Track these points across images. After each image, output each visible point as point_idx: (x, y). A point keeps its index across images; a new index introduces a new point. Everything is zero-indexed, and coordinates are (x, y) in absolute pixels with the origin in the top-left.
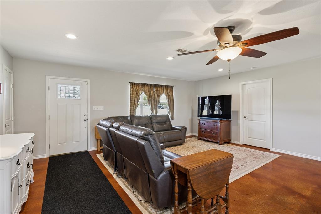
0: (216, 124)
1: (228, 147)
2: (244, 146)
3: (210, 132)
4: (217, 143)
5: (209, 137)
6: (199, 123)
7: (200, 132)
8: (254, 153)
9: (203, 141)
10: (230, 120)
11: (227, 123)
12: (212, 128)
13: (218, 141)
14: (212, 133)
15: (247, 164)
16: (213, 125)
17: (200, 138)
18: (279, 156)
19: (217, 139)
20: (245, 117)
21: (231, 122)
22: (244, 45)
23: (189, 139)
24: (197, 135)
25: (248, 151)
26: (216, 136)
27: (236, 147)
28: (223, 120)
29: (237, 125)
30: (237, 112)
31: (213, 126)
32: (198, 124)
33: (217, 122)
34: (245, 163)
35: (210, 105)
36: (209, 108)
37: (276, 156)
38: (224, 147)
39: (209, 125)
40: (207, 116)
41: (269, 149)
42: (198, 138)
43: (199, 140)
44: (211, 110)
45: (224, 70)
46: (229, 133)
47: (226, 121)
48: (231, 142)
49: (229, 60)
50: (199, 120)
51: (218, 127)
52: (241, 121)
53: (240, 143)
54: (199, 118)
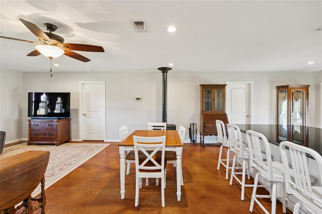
0: (52, 123)
1: (66, 146)
2: (84, 142)
3: (45, 134)
4: (54, 144)
5: (44, 139)
6: (30, 125)
7: (31, 135)
8: (90, 146)
9: (35, 146)
10: (69, 118)
11: (65, 121)
12: (47, 129)
13: (55, 142)
14: (48, 134)
15: (81, 158)
16: (49, 125)
17: (31, 142)
18: (109, 144)
19: (54, 140)
20: (84, 115)
21: (71, 120)
22: (66, 47)
23: (12, 147)
24: (27, 139)
25: (86, 145)
26: (52, 137)
27: (75, 145)
28: (62, 119)
29: (77, 122)
30: (77, 111)
31: (49, 127)
32: (28, 126)
33: (54, 122)
34: (79, 158)
35: (48, 102)
36: (48, 106)
37: (107, 145)
38: (61, 147)
39: (43, 126)
40: (44, 116)
41: (103, 141)
42: (28, 143)
43: (28, 145)
44: (51, 109)
45: (60, 65)
46: (68, 132)
47: (65, 120)
48: (71, 140)
49: (51, 58)
50: (29, 121)
51: (55, 127)
52: (81, 119)
53: (80, 140)
54: (30, 118)
